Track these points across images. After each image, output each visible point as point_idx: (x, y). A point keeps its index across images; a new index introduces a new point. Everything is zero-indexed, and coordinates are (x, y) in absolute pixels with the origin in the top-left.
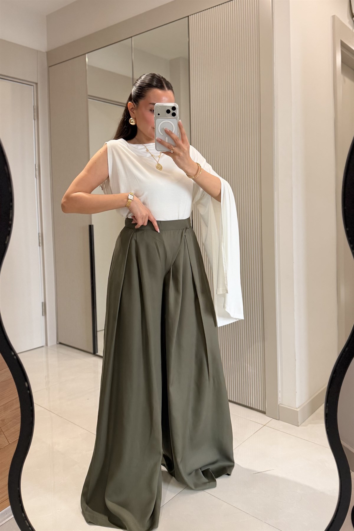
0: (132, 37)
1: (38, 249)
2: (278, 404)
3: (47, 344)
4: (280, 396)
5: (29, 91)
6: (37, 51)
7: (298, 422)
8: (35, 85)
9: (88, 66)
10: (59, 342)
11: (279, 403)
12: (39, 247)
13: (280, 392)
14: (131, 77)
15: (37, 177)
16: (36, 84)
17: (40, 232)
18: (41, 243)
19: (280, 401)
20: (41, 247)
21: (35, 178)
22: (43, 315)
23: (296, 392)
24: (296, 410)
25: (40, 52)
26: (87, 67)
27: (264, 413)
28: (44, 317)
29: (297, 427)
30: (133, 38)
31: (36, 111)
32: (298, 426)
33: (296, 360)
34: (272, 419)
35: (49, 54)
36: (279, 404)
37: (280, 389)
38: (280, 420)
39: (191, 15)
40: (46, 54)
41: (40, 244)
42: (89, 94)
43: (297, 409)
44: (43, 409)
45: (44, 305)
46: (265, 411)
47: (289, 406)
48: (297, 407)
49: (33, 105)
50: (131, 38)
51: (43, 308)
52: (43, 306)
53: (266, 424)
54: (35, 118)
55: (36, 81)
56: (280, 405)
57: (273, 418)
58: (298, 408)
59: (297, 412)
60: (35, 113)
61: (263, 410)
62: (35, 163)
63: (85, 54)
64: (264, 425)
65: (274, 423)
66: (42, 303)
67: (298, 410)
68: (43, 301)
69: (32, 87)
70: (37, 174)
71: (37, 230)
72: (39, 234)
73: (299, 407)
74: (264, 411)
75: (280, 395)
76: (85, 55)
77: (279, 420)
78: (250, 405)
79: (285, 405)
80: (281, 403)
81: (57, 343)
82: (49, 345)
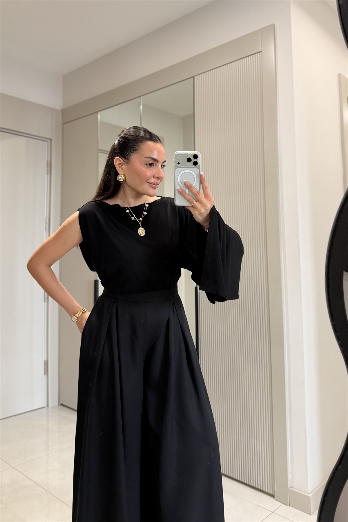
1: (43, 305)
2: (289, 487)
3: (48, 406)
4: (290, 478)
7: (311, 510)
9: (101, 122)
10: (60, 403)
11: (289, 486)
12: (44, 302)
13: (290, 472)
15: (47, 230)
19: (290, 483)
20: (46, 303)
23: (308, 475)
24: (307, 495)
25: (56, 109)
26: (99, 124)
27: (273, 496)
29: (309, 515)
30: (141, 97)
32: (311, 515)
34: (281, 504)
35: (64, 111)
36: (290, 487)
37: (289, 469)
38: (291, 506)
39: (196, 76)
40: (61, 111)
41: (46, 300)
42: (100, 148)
46: (273, 494)
47: (301, 491)
50: (139, 98)
51: (46, 367)
52: (46, 365)
53: (275, 511)
56: (290, 488)
57: (283, 504)
58: (310, 493)
59: (309, 498)
62: (45, 217)
64: (273, 512)
65: (284, 509)
67: (310, 495)
70: (47, 227)
73: (312, 491)
75: (290, 476)
76: (97, 113)
77: (289, 506)
78: (258, 486)
79: (296, 489)
80: (291, 486)
81: (59, 405)
82: (50, 406)
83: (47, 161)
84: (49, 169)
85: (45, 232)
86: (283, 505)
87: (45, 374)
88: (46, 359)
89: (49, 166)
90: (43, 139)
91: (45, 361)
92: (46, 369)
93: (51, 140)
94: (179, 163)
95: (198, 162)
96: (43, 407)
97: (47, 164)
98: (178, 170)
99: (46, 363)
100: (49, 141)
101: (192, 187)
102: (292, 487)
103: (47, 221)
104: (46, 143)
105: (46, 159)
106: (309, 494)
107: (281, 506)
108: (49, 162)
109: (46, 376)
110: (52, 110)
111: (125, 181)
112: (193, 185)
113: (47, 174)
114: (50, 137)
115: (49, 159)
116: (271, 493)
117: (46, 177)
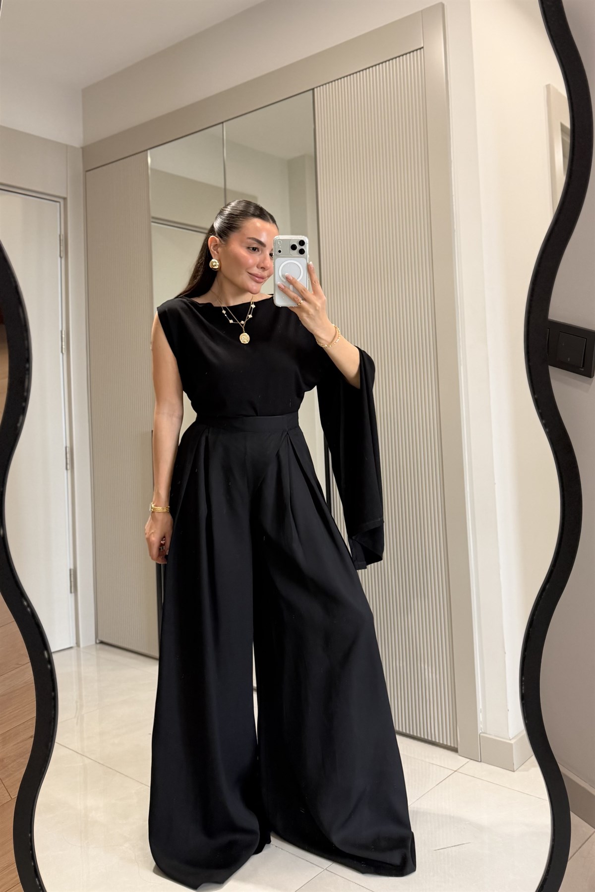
0: (222, 123)
1: (65, 475)
2: (479, 733)
3: (78, 644)
4: (481, 720)
5: (53, 210)
6: (67, 146)
7: (514, 763)
8: (62, 201)
9: (152, 169)
10: (99, 640)
11: (480, 731)
12: (65, 471)
13: (481, 711)
14: (222, 186)
15: (64, 352)
16: (65, 199)
17: (68, 445)
18: (70, 464)
19: (480, 726)
20: (69, 472)
21: (61, 354)
22: (71, 592)
23: (508, 710)
24: (508, 741)
25: (72, 147)
26: (149, 171)
27: (455, 750)
28: (73, 594)
29: (513, 772)
30: (224, 124)
31: (63, 243)
32: (514, 771)
33: (505, 653)
34: (468, 760)
35: (86, 151)
36: (481, 733)
37: (480, 706)
38: (483, 762)
39: (317, 87)
40: (81, 151)
41: (69, 467)
42: (153, 214)
44: (71, 751)
45: (73, 574)
46: (456, 746)
47: (499, 737)
48: (511, 737)
49: (59, 233)
50: (221, 125)
51: (72, 580)
52: (72, 576)
53: (459, 769)
54: (62, 255)
55: (65, 196)
56: (482, 735)
57: (471, 759)
58: (512, 739)
59: (511, 745)
60: (62, 247)
61: (452, 745)
62: (60, 329)
63: (147, 150)
64: (456, 771)
65: (473, 766)
66: (70, 570)
67: (512, 742)
68: (72, 567)
69: (58, 204)
70: (64, 347)
71: (64, 442)
72: (66, 448)
73: (515, 736)
74: (454, 747)
75: (480, 717)
76: (146, 152)
77: (481, 761)
78: (431, 737)
79: (490, 734)
80: (483, 731)
81: (96, 643)
82: (82, 645)
86: (472, 761)
92: (73, 584)
96: (72, 647)
101: (295, 281)
102: (484, 733)
106: (510, 740)
107: (467, 762)
111: (220, 268)
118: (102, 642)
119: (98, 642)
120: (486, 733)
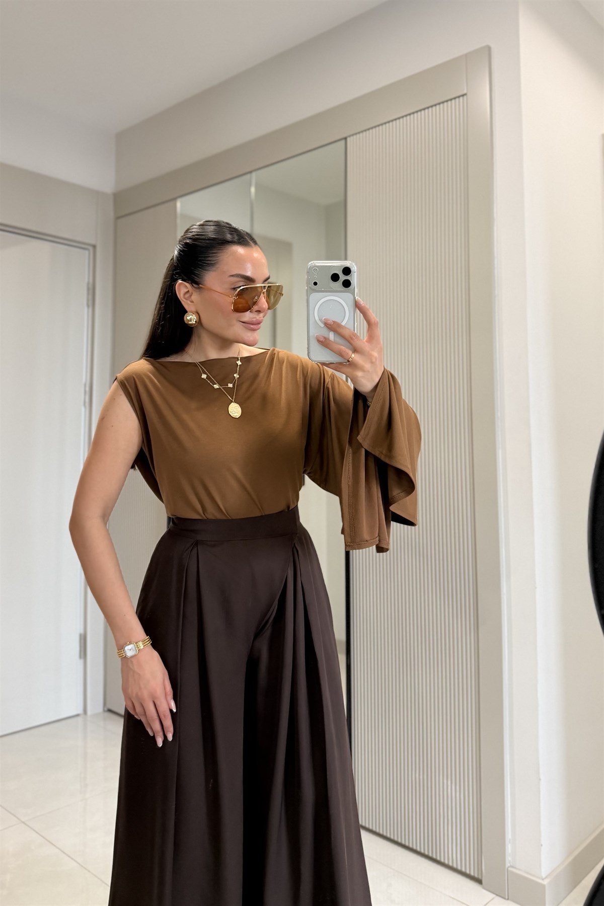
0: (251, 172)
2: (507, 866)
3: (85, 712)
4: (510, 851)
6: (98, 192)
11: (508, 865)
13: (510, 841)
15: (86, 405)
19: (509, 859)
23: (542, 845)
24: (540, 881)
25: (103, 193)
27: (479, 881)
30: (253, 173)
34: (494, 896)
35: (117, 197)
36: (509, 867)
37: (509, 835)
38: (511, 901)
40: (112, 196)
43: (543, 879)
46: (480, 877)
47: (528, 873)
48: (544, 876)
49: (87, 282)
50: (250, 174)
51: (82, 646)
52: (82, 641)
56: (510, 869)
57: (497, 895)
58: (546, 877)
59: (544, 886)
62: (84, 382)
67: (545, 882)
70: (86, 400)
73: (548, 876)
74: (478, 878)
75: (509, 848)
77: (508, 899)
78: (452, 863)
79: (519, 869)
80: (511, 864)
81: (104, 711)
82: (89, 712)
83: (88, 284)
84: (90, 297)
85: (83, 409)
86: (498, 898)
87: (80, 657)
88: (82, 632)
89: (91, 292)
90: (80, 245)
91: (80, 635)
92: (82, 649)
93: (94, 247)
94: (315, 284)
95: (351, 282)
96: (78, 715)
97: (88, 289)
98: (314, 296)
99: (83, 639)
100: (91, 249)
101: (339, 325)
102: (512, 867)
103: (88, 389)
104: (87, 252)
105: (86, 280)
107: (493, 899)
108: (91, 286)
109: (82, 661)
110: (97, 194)
111: (199, 322)
112: (343, 324)
113: (88, 306)
114: (93, 242)
115: (91, 280)
116: (476, 876)
117: (86, 311)
118: (110, 711)
119: (106, 709)
120: (515, 868)
